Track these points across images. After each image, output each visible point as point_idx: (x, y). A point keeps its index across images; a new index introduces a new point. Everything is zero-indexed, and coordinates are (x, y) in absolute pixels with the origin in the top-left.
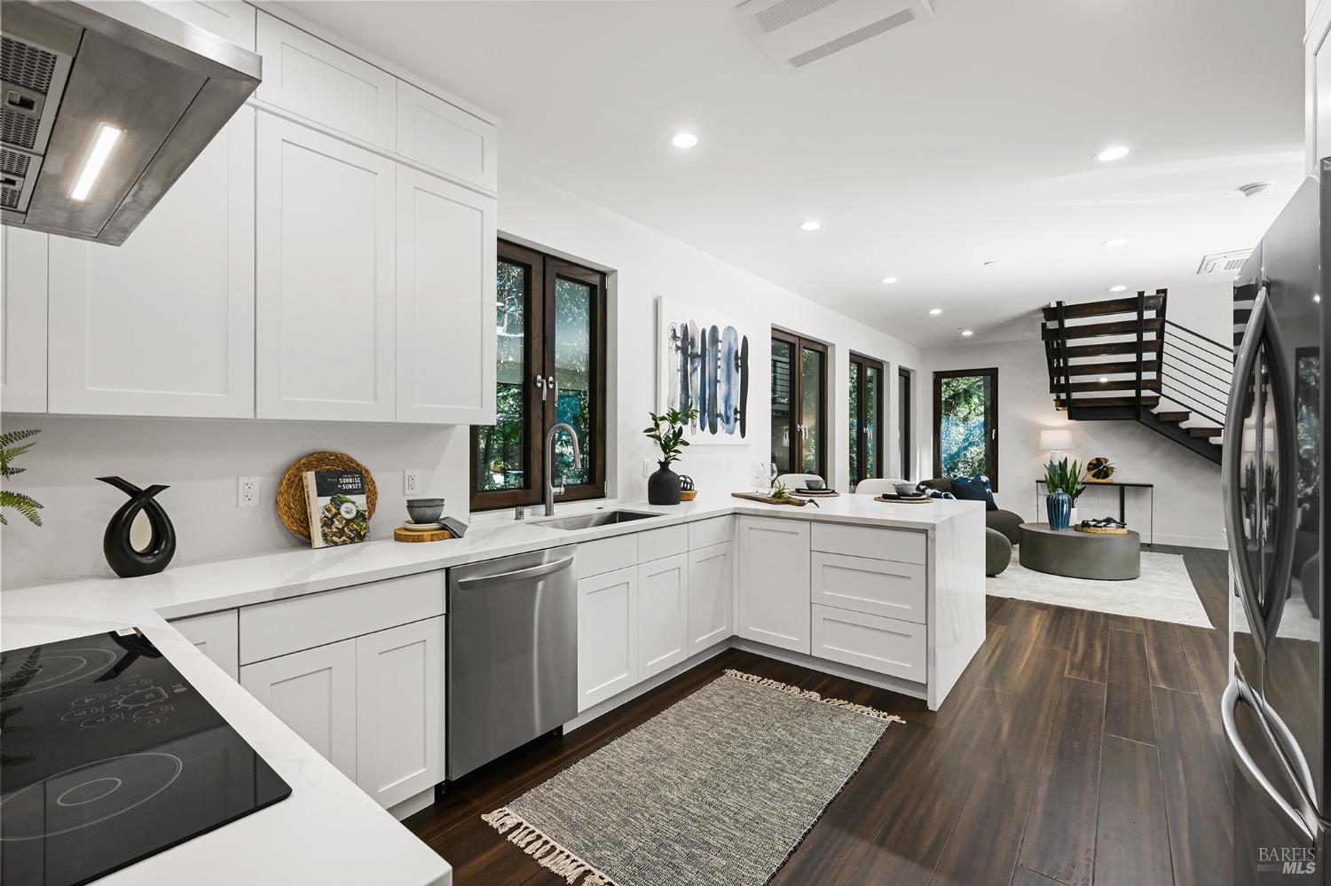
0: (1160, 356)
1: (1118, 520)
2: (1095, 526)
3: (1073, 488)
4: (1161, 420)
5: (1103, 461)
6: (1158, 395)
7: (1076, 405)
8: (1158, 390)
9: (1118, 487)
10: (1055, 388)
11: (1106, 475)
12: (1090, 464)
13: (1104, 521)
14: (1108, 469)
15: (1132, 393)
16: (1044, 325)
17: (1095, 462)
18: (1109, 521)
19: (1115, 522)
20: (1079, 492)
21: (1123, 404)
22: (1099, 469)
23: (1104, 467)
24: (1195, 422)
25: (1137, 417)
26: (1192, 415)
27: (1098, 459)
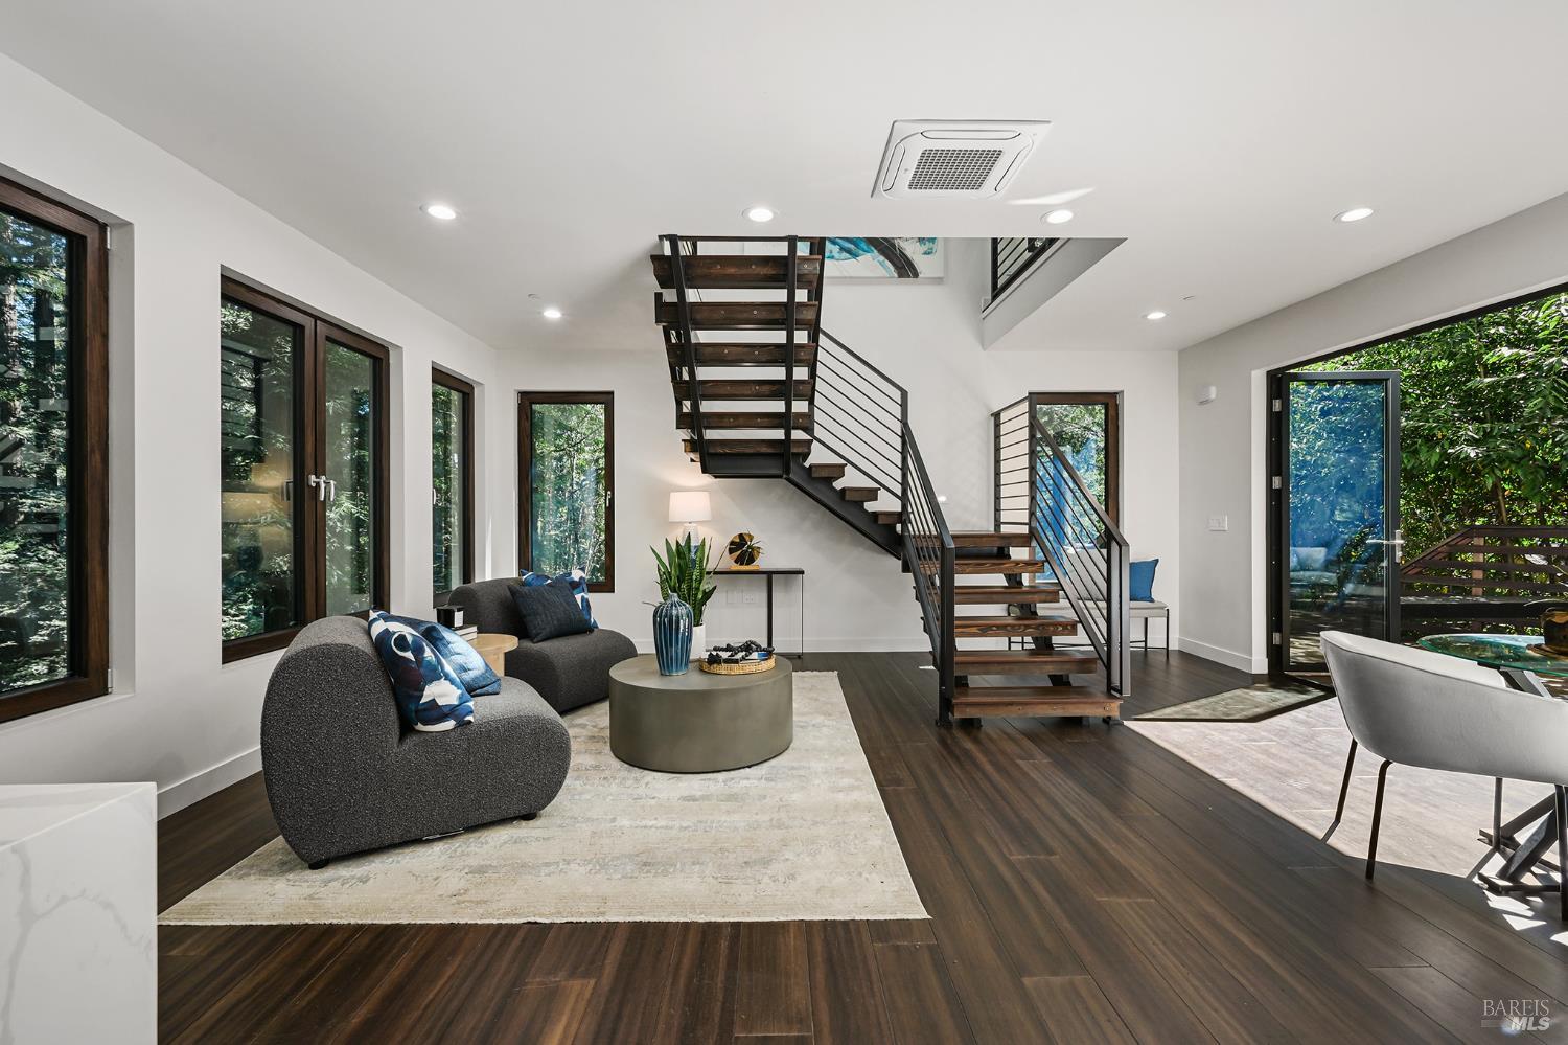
0: (813, 374)
1: (764, 645)
2: (727, 661)
3: (698, 589)
4: (814, 475)
5: (747, 538)
6: (809, 438)
7: (712, 451)
8: (809, 430)
9: (765, 576)
10: (683, 421)
11: (751, 560)
12: (732, 543)
13: (741, 649)
14: (753, 549)
15: (778, 434)
16: (658, 296)
17: (738, 540)
18: (748, 648)
19: (758, 648)
20: (707, 595)
21: (770, 450)
22: (742, 549)
23: (749, 547)
24: (851, 480)
25: (785, 473)
26: (848, 469)
27: (741, 536)
